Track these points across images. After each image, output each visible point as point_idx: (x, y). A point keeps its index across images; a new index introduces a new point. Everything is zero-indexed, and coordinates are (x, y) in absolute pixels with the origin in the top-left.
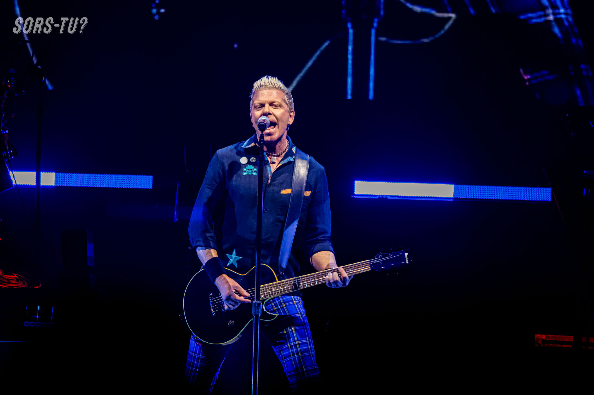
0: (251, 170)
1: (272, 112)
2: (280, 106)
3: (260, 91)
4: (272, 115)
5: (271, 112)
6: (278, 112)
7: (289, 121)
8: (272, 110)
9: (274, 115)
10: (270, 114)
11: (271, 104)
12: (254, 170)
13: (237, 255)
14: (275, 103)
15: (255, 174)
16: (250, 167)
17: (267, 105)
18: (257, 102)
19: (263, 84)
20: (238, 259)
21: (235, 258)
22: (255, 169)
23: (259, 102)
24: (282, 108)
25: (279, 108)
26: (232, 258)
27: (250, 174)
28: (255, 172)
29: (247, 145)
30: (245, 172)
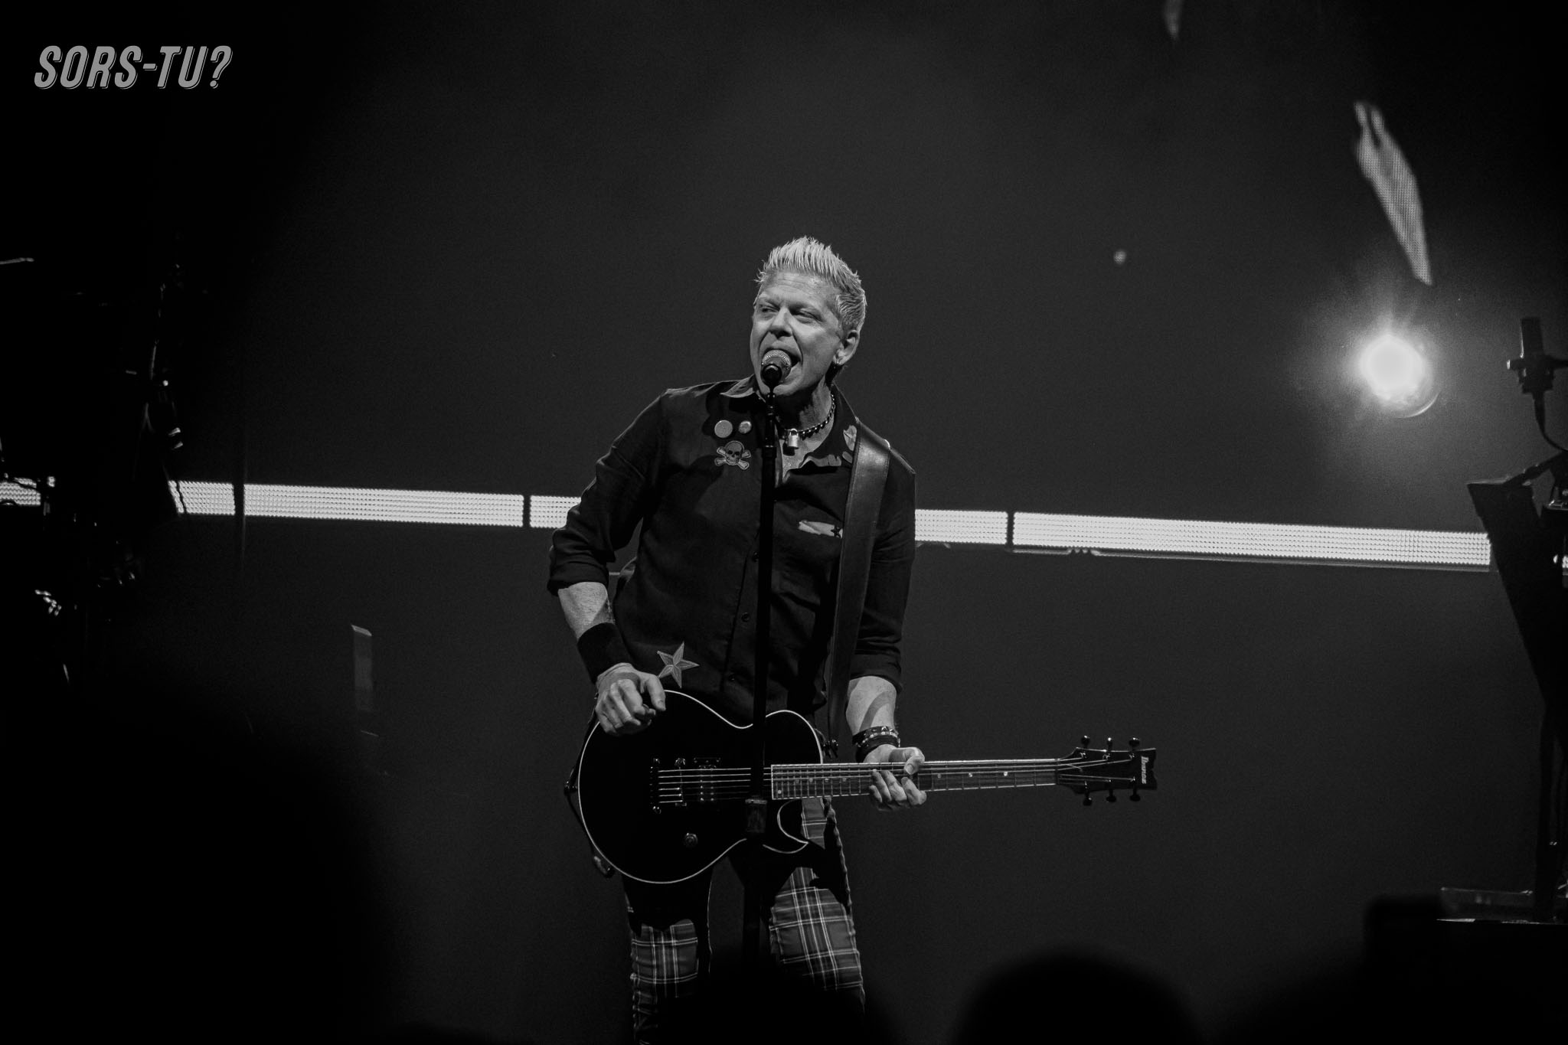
0: (737, 453)
1: (792, 328)
2: (817, 317)
3: (780, 271)
4: (792, 337)
5: (789, 330)
6: (808, 331)
7: (837, 357)
8: (794, 324)
9: (796, 338)
10: (786, 334)
11: (795, 310)
12: (743, 455)
13: (686, 657)
14: (803, 309)
15: (743, 465)
16: (737, 446)
17: (784, 310)
18: (763, 296)
19: (791, 257)
20: (685, 667)
21: (681, 663)
22: (746, 454)
23: (768, 297)
24: (821, 326)
25: (814, 321)
26: (671, 662)
27: (733, 463)
28: (744, 459)
29: (738, 392)
30: (721, 457)
